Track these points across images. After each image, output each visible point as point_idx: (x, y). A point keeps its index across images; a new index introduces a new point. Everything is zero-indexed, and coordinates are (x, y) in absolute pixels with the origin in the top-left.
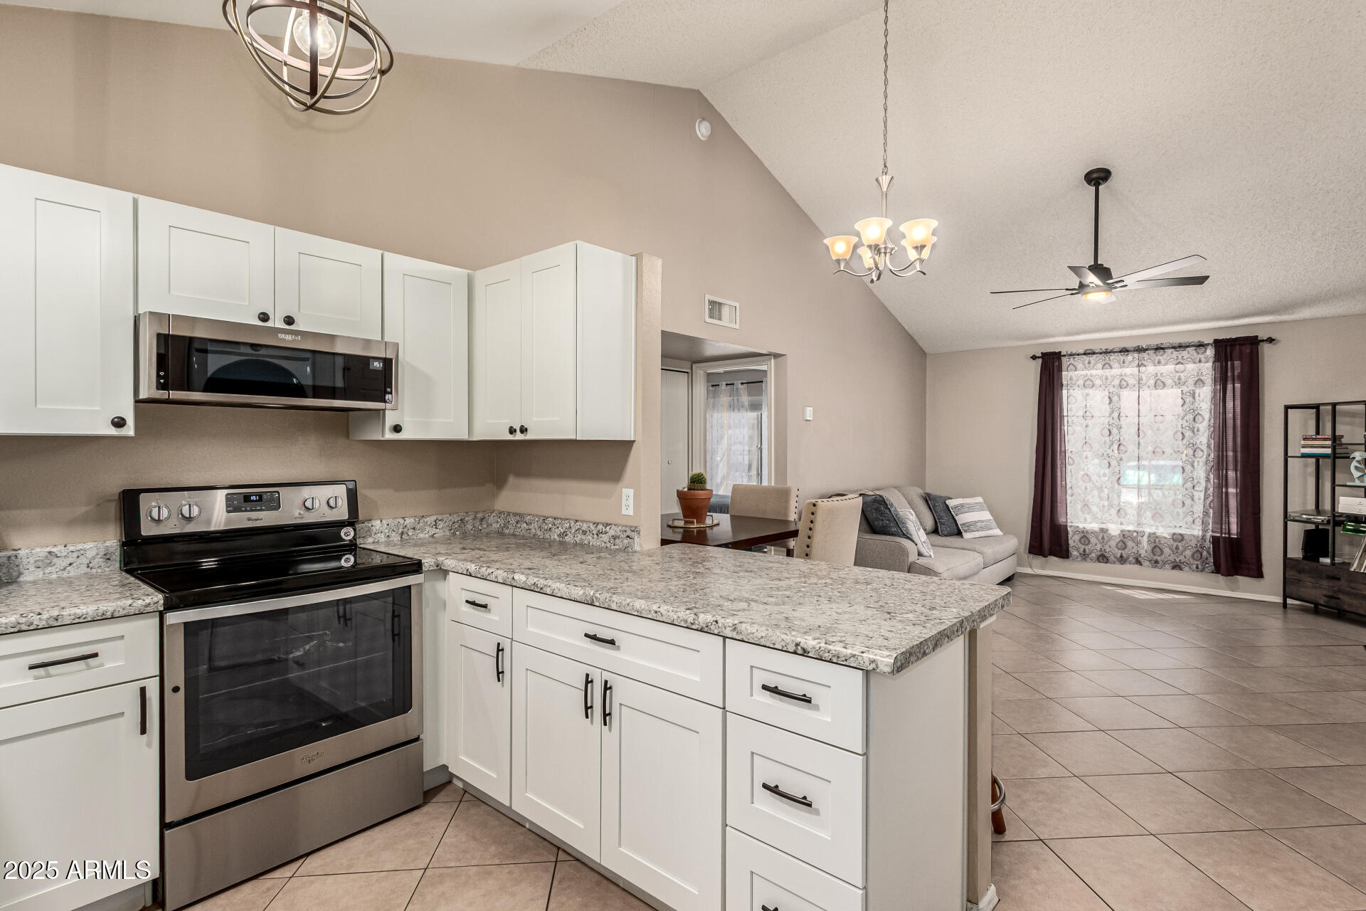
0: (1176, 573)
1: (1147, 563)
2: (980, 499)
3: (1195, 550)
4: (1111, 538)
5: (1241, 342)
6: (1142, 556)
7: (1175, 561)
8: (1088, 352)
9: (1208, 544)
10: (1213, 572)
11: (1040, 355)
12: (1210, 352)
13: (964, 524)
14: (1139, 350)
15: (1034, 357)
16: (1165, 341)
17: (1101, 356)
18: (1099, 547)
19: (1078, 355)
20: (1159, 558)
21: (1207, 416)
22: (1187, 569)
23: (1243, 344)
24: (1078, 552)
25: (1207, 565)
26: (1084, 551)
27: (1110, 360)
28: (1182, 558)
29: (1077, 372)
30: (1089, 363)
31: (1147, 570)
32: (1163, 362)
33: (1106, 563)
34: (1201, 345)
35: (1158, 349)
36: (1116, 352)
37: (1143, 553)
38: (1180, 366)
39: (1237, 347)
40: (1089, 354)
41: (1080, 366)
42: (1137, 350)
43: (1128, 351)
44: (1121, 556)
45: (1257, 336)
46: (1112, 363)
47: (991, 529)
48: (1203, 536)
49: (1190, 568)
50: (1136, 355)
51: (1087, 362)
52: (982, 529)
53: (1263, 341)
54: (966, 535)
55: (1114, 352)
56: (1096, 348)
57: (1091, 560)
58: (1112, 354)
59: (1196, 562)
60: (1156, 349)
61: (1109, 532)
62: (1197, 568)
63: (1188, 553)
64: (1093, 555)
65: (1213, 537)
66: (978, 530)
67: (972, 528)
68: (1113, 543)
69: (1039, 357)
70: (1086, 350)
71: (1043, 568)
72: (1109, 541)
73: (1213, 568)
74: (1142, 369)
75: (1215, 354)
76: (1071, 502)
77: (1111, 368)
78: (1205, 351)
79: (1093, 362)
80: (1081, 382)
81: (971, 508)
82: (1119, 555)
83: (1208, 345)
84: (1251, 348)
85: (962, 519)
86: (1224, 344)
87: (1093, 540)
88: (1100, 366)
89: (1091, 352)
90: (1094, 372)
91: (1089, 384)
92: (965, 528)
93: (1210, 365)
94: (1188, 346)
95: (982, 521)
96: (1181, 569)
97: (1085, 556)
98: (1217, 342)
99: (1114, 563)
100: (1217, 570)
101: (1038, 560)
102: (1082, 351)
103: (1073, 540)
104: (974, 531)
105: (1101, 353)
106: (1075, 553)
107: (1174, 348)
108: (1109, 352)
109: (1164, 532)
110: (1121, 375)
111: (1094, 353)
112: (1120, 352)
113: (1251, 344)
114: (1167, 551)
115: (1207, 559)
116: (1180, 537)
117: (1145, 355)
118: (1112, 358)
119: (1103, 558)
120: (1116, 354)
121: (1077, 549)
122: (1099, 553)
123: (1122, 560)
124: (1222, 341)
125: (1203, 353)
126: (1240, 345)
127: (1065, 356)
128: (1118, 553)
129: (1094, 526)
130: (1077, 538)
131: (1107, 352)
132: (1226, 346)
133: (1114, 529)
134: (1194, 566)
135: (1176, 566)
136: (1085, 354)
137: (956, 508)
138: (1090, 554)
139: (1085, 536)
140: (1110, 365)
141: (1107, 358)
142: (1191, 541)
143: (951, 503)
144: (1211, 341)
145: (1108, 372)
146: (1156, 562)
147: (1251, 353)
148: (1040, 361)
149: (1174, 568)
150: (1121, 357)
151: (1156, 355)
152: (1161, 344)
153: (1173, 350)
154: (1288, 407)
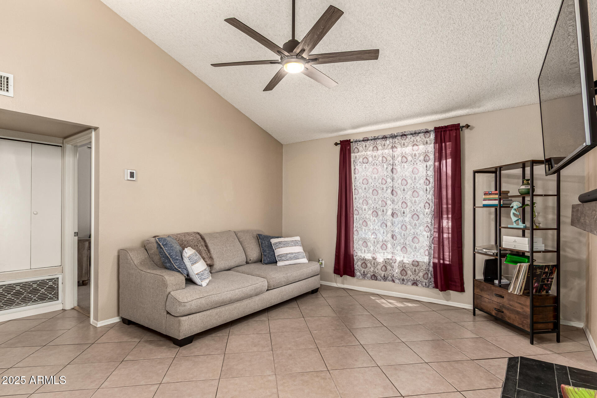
0: (414, 287)
1: (397, 281)
2: (298, 238)
3: (424, 272)
4: (378, 264)
5: (451, 128)
6: (395, 276)
7: (414, 280)
8: (365, 139)
9: (431, 269)
10: (434, 288)
11: (339, 142)
12: (432, 136)
13: (278, 256)
14: (393, 137)
15: (336, 144)
16: (407, 130)
17: (372, 142)
18: (372, 269)
19: (360, 141)
20: (405, 278)
22: (420, 285)
23: (451, 130)
24: (360, 273)
25: (431, 283)
26: (364, 272)
27: (377, 144)
28: (417, 277)
29: (359, 153)
30: (366, 146)
31: (397, 285)
32: (406, 144)
33: (376, 280)
34: (427, 132)
35: (404, 135)
36: (380, 139)
37: (395, 274)
38: (415, 147)
39: (448, 132)
40: (366, 140)
41: (361, 149)
42: (391, 137)
43: (386, 138)
44: (384, 276)
45: (459, 124)
46: (378, 146)
47: (299, 259)
48: (429, 262)
49: (422, 285)
50: (391, 140)
51: (364, 146)
52: (291, 259)
53: (463, 127)
54: (280, 264)
55: (379, 139)
56: (370, 136)
57: (368, 278)
58: (378, 140)
59: (425, 281)
60: (402, 136)
61: (377, 260)
62: (426, 284)
63: (421, 274)
64: (369, 275)
65: (434, 263)
66: (287, 260)
67: (283, 258)
68: (379, 267)
69: (339, 144)
70: (364, 138)
71: (343, 283)
72: (377, 265)
73: (434, 285)
74: (395, 149)
75: (435, 138)
76: (356, 240)
77: (378, 150)
78: (430, 136)
79: (367, 146)
80: (361, 160)
81: (286, 244)
82: (383, 275)
83: (431, 131)
84: (456, 133)
85: (279, 252)
86: (440, 130)
87: (369, 265)
88: (371, 148)
89: (366, 139)
90: (369, 153)
91: (366, 160)
92: (279, 259)
93: (432, 145)
94: (419, 133)
95: (292, 253)
96: (417, 285)
97: (364, 275)
98: (436, 129)
99: (380, 280)
100: (436, 287)
101: (339, 278)
102: (361, 139)
103: (358, 266)
104: (285, 261)
105: (372, 140)
106: (358, 274)
107: (412, 134)
108: (376, 139)
109: (407, 260)
110: (383, 154)
111: (368, 140)
112: (382, 138)
113: (456, 130)
114: (409, 272)
115: (430, 278)
116: (417, 264)
117: (396, 140)
119: (374, 277)
120: (380, 140)
121: (360, 271)
122: (372, 274)
123: (385, 279)
124: (439, 128)
125: (428, 137)
126: (449, 130)
127: (352, 142)
128: (383, 273)
129: (368, 256)
130: (359, 263)
131: (375, 139)
132: (441, 131)
133: (380, 259)
134: (424, 283)
135: (415, 283)
136: (363, 141)
137: (275, 244)
138: (367, 274)
139: (365, 262)
140: (377, 148)
141: (375, 143)
142: (423, 266)
143: (273, 241)
144: (433, 129)
145: (375, 153)
146: (403, 280)
147: (456, 136)
148: (339, 147)
149: (413, 284)
151: (402, 140)
152: (405, 132)
153: (411, 136)
154: (475, 172)
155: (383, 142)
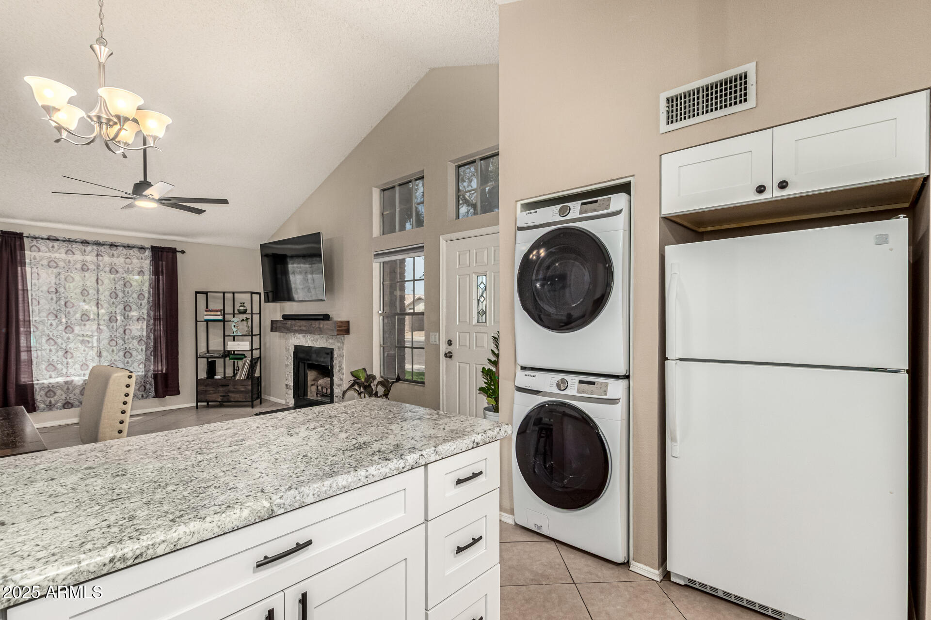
3: (140, 385)
4: (76, 387)
5: (168, 250)
8: (50, 237)
9: (150, 380)
10: (154, 397)
12: (148, 253)
14: (99, 244)
16: (118, 241)
17: (62, 243)
18: (64, 396)
19: (40, 239)
21: (146, 295)
23: (168, 252)
24: (45, 404)
25: (150, 394)
26: (50, 402)
27: (72, 248)
30: (53, 247)
32: (115, 255)
33: (71, 408)
34: (142, 248)
35: (112, 245)
36: (78, 242)
38: (128, 260)
39: (165, 253)
41: (43, 248)
42: (96, 244)
43: (88, 243)
45: (176, 249)
46: (74, 250)
48: (146, 374)
50: (95, 247)
51: (51, 246)
53: (179, 252)
55: (76, 242)
56: (60, 236)
57: (58, 409)
58: (74, 243)
59: (141, 393)
61: (73, 383)
62: (142, 396)
64: (59, 404)
65: (154, 375)
72: (72, 390)
73: (154, 394)
74: (100, 258)
75: (151, 255)
77: (74, 254)
78: (145, 252)
79: (56, 247)
80: (44, 262)
83: (147, 248)
84: (172, 255)
86: (157, 250)
87: (58, 392)
89: (52, 238)
90: (57, 255)
91: (52, 264)
93: (148, 261)
94: (134, 247)
97: (51, 406)
98: (153, 247)
100: (157, 395)
102: (44, 236)
103: (41, 396)
105: (64, 241)
106: (42, 406)
110: (83, 261)
111: (58, 240)
112: (82, 243)
113: (173, 252)
115: (150, 389)
117: (102, 248)
118: (74, 246)
119: (68, 405)
120: (78, 244)
122: (65, 402)
124: (156, 247)
126: (166, 252)
129: (59, 380)
130: (43, 393)
134: (140, 396)
136: (47, 239)
138: (56, 403)
139: (51, 390)
140: (72, 252)
141: (70, 246)
144: (149, 247)
145: (70, 257)
147: (172, 258)
150: (81, 246)
151: (111, 250)
152: (115, 242)
153: (123, 248)
154: (197, 293)
155: (84, 248)
